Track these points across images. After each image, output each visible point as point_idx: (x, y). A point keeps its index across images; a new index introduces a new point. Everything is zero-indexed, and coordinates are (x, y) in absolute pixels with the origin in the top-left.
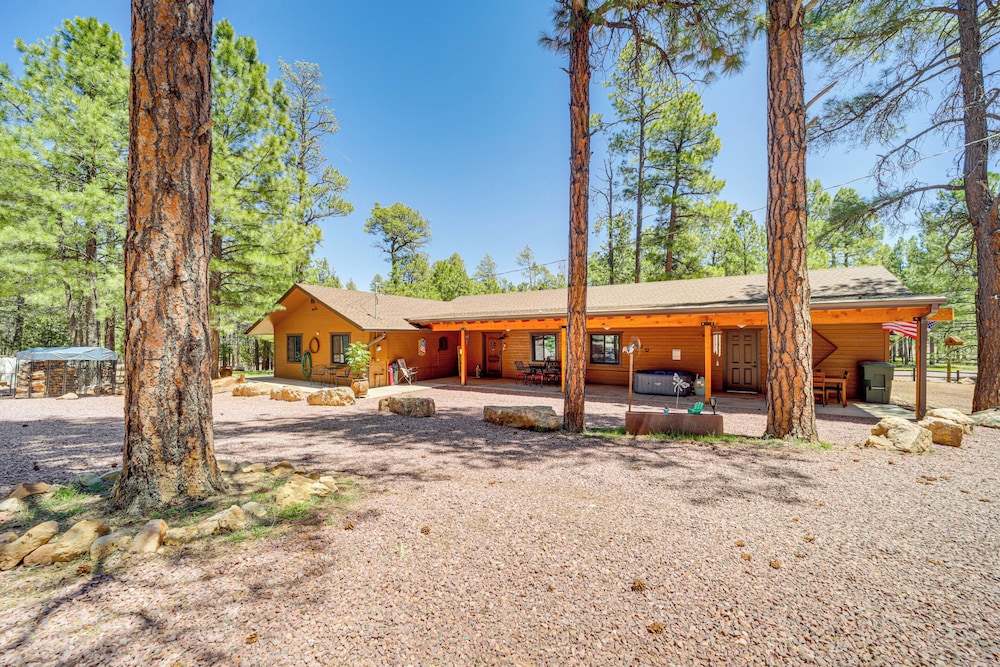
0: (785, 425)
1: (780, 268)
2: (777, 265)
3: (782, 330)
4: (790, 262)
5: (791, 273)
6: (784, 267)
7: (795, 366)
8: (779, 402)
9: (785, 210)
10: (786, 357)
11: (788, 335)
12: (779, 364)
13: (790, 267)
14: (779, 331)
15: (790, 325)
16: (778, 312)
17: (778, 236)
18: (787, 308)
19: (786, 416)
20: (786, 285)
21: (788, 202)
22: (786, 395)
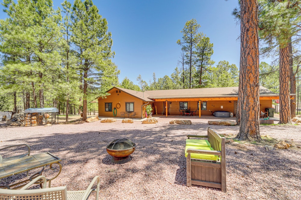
0: (286, 121)
1: (285, 89)
2: (284, 88)
3: (285, 102)
4: (287, 88)
5: (287, 90)
6: (286, 89)
7: (288, 109)
8: (284, 117)
9: (286, 77)
10: (286, 107)
11: (287, 103)
12: (284, 109)
13: (287, 89)
14: (284, 102)
15: (287, 101)
16: (284, 98)
17: (284, 82)
18: (286, 97)
19: (286, 119)
20: (286, 92)
21: (287, 75)
22: (286, 115)
